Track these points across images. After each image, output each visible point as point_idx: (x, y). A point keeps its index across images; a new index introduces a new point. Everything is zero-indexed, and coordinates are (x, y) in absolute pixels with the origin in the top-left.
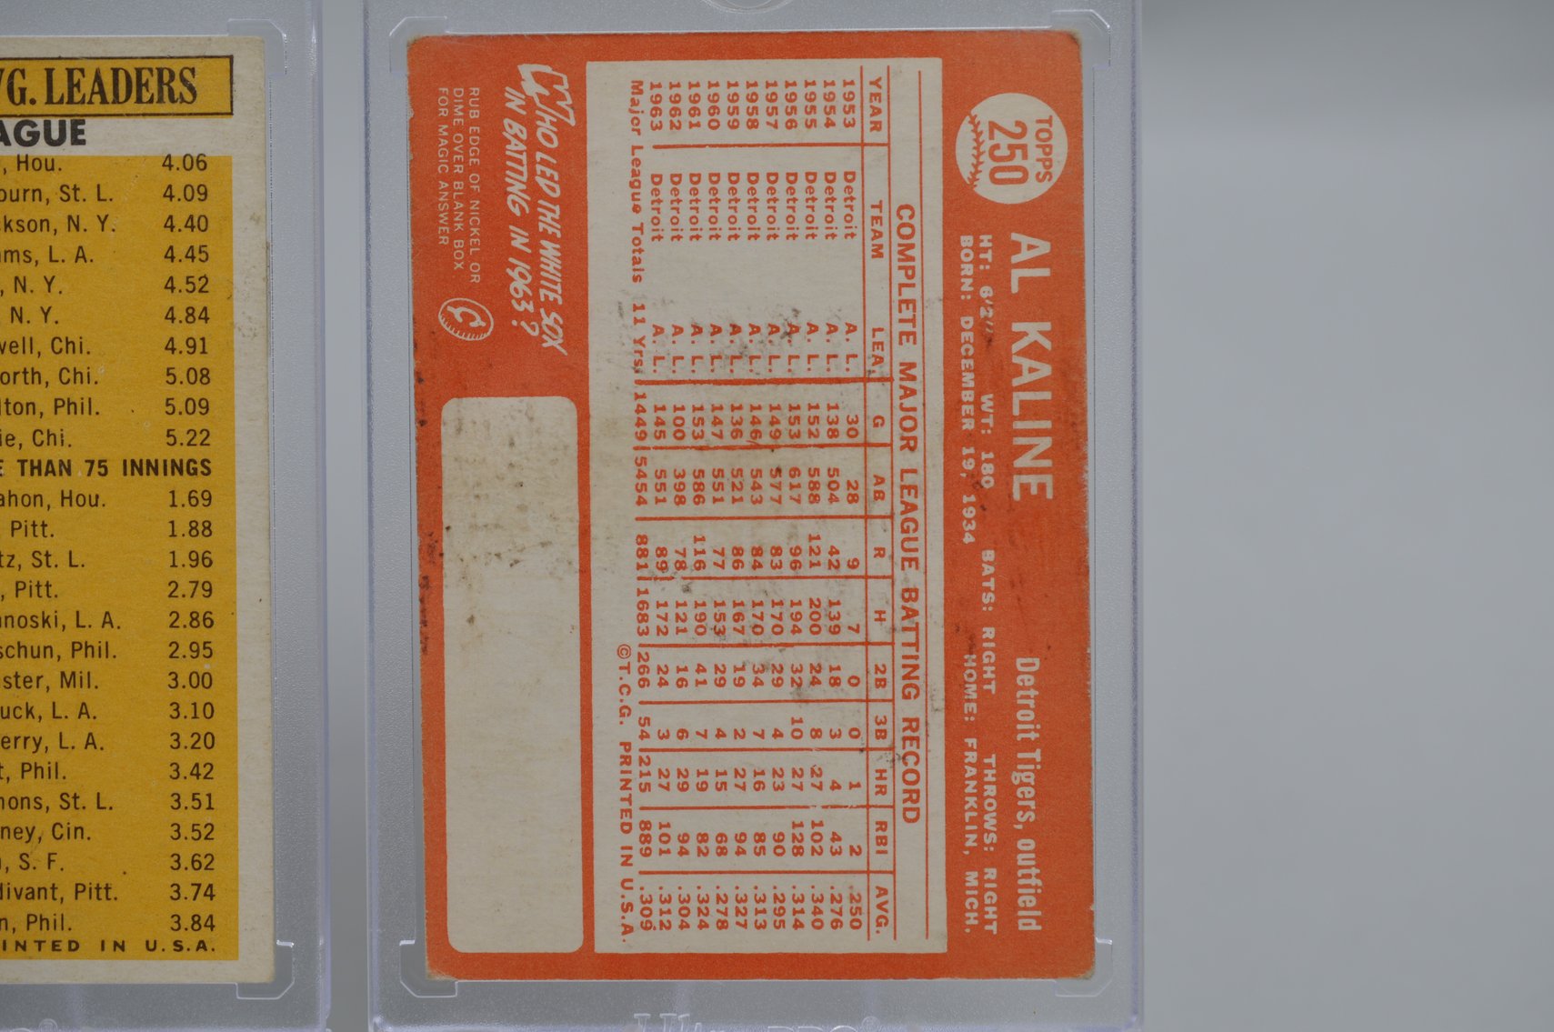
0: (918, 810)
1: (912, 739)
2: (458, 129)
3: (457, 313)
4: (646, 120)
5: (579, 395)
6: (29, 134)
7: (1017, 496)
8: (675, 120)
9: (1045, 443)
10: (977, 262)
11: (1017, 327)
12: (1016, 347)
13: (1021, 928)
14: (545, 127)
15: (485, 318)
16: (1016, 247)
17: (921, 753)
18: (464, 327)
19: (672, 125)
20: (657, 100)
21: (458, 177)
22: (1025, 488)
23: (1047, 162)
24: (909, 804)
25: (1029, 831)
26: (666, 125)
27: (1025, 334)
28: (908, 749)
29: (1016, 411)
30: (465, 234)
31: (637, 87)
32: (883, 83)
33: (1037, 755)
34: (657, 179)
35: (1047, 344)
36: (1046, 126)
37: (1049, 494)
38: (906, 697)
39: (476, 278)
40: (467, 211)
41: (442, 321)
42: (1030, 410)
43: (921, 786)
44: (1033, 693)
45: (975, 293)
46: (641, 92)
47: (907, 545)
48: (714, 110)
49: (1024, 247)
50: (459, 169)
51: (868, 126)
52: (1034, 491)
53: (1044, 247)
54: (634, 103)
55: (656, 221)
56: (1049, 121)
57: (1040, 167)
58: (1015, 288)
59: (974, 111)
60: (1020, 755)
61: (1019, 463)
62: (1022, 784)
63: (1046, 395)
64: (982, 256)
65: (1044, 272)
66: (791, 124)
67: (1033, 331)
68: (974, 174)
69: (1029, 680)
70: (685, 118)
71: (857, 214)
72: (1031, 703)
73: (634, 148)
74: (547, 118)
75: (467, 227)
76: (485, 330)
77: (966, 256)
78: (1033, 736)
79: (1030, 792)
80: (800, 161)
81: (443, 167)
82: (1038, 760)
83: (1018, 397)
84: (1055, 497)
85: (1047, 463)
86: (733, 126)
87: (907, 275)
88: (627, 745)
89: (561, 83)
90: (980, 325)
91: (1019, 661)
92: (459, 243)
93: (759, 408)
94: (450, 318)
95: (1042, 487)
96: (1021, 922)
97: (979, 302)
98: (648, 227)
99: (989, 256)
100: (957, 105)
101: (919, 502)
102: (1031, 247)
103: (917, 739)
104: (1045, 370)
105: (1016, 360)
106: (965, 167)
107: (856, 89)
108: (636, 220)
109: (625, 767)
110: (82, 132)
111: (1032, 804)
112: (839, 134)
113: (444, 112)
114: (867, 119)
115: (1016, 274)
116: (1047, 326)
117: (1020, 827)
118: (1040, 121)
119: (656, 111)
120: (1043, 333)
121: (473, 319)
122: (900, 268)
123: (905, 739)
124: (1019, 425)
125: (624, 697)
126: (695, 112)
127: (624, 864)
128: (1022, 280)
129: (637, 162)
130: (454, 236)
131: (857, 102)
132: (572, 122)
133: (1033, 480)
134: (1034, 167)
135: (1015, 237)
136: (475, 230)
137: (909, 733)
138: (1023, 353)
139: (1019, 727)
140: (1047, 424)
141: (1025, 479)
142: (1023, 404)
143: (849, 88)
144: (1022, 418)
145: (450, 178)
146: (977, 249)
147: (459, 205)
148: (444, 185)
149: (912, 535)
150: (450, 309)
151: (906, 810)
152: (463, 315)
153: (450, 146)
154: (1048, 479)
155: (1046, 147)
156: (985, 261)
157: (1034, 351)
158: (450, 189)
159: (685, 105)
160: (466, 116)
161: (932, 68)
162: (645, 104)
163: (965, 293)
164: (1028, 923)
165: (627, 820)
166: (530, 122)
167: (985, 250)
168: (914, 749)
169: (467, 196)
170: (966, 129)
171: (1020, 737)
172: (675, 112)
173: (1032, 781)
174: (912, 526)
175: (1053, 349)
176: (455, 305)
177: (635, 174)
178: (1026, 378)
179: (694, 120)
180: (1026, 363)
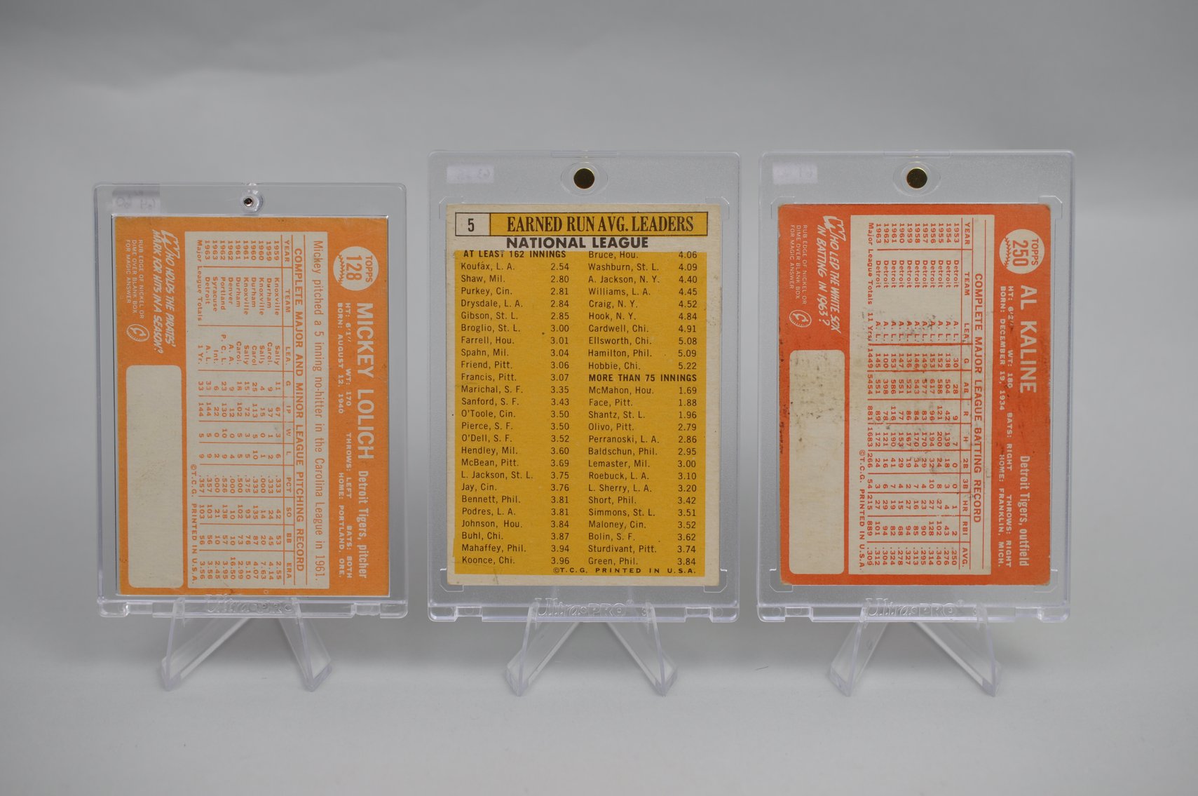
0: (980, 517)
1: (978, 489)
2: (798, 242)
3: (797, 316)
4: (874, 239)
5: (846, 350)
6: (625, 243)
7: (1022, 391)
8: (886, 239)
9: (1034, 370)
10: (1007, 297)
11: (1023, 323)
12: (1022, 331)
13: (1021, 565)
14: (834, 241)
15: (808, 318)
16: (1023, 291)
17: (982, 494)
18: (800, 322)
19: (885, 241)
20: (879, 231)
21: (798, 261)
22: (1025, 388)
23: (1036, 257)
24: (976, 515)
25: (1024, 526)
26: (883, 241)
27: (1026, 326)
28: (977, 492)
29: (1022, 357)
30: (801, 284)
31: (871, 226)
32: (971, 225)
33: (1028, 495)
34: (878, 263)
35: (1035, 330)
36: (1036, 243)
37: (1035, 391)
38: (976, 472)
39: (805, 302)
40: (801, 275)
41: (790, 319)
42: (1027, 357)
43: (981, 508)
44: (1027, 470)
45: (1006, 310)
46: (873, 228)
47: (977, 411)
48: (902, 235)
49: (1026, 291)
50: (798, 258)
51: (964, 242)
52: (1029, 389)
53: (1034, 291)
54: (870, 232)
55: (878, 280)
56: (1037, 241)
57: (1033, 259)
58: (1022, 308)
59: (1007, 237)
60: (1021, 495)
61: (1023, 378)
62: (1022, 507)
63: (1034, 351)
64: (1009, 295)
65: (1034, 301)
66: (933, 241)
67: (1029, 325)
68: (1006, 262)
69: (1026, 465)
70: (890, 238)
71: (959, 277)
72: (1026, 474)
73: (869, 250)
74: (835, 238)
75: (801, 282)
76: (808, 323)
77: (1003, 294)
78: (1027, 488)
79: (1025, 510)
80: (936, 256)
81: (792, 257)
82: (1029, 497)
83: (1023, 351)
84: (1037, 391)
85: (1034, 378)
86: (910, 241)
87: (979, 302)
88: (863, 491)
89: (840, 224)
90: (1008, 322)
91: (1022, 457)
92: (798, 288)
93: (919, 355)
94: (794, 318)
95: (1032, 388)
96: (1021, 562)
97: (1007, 313)
98: (875, 282)
99: (1012, 295)
100: (1000, 234)
101: (982, 393)
102: (1029, 291)
103: (980, 489)
104: (1034, 341)
105: (1022, 336)
106: (1003, 259)
107: (960, 227)
108: (870, 279)
109: (862, 500)
110: (646, 242)
111: (1026, 515)
112: (952, 245)
113: (793, 235)
114: (964, 239)
115: (1023, 302)
116: (1035, 323)
117: (1021, 524)
118: (1033, 241)
119: (879, 235)
120: (1033, 326)
121: (803, 318)
122: (977, 299)
123: (975, 489)
124: (1023, 363)
125: (862, 471)
126: (894, 236)
127: (861, 538)
128: (1025, 304)
129: (870, 256)
130: (796, 285)
131: (960, 232)
132: (845, 239)
133: (1028, 385)
134: (1031, 259)
135: (1023, 287)
136: (805, 283)
137: (977, 486)
138: (1025, 334)
139: (1021, 484)
140: (1034, 362)
141: (1025, 384)
142: (1025, 354)
143: (957, 227)
144: (1024, 360)
145: (795, 261)
146: (1007, 292)
147: (798, 273)
148: (793, 264)
149: (979, 406)
150: (794, 314)
151: (975, 517)
152: (799, 317)
153: (795, 249)
154: (1034, 385)
155: (1036, 251)
156: (1010, 297)
157: (1029, 333)
158: (795, 266)
159: (890, 233)
160: (802, 237)
161: (990, 219)
162: (874, 232)
163: (1002, 309)
164: (1024, 563)
165: (862, 521)
166: (827, 239)
167: (1011, 292)
168: (979, 492)
169: (802, 269)
170: (1004, 243)
171: (1021, 488)
172: (886, 236)
173: (1026, 506)
174: (979, 403)
175: (1037, 332)
176: (796, 313)
177: (869, 260)
178: (1026, 344)
179: (894, 239)
180: (1026, 338)
